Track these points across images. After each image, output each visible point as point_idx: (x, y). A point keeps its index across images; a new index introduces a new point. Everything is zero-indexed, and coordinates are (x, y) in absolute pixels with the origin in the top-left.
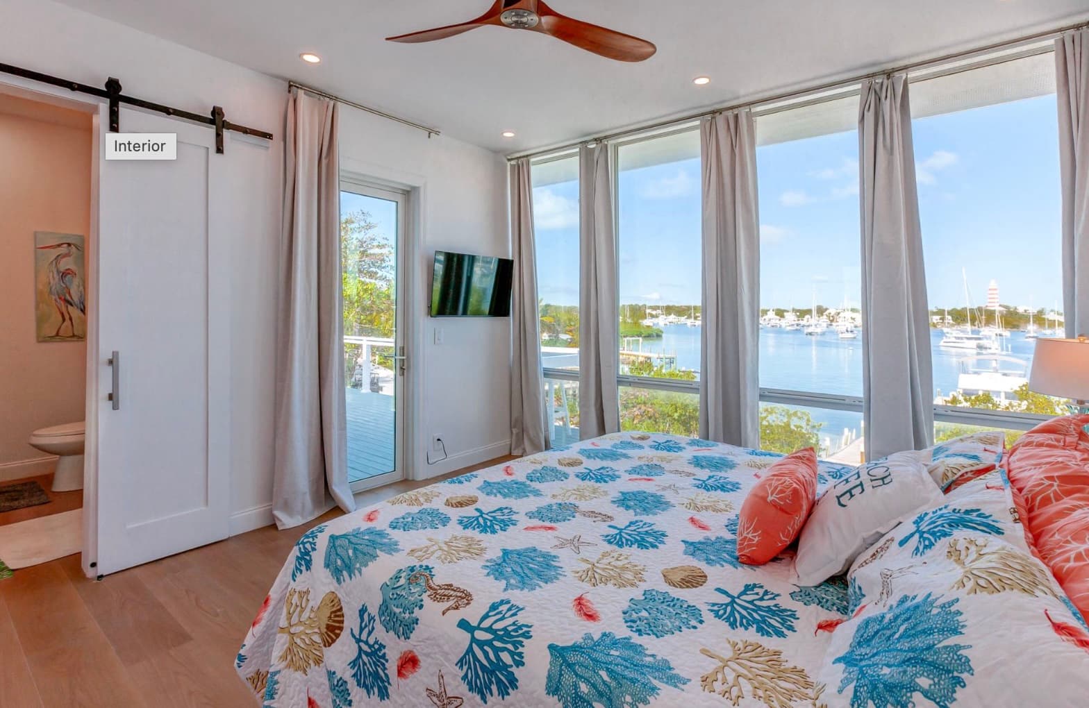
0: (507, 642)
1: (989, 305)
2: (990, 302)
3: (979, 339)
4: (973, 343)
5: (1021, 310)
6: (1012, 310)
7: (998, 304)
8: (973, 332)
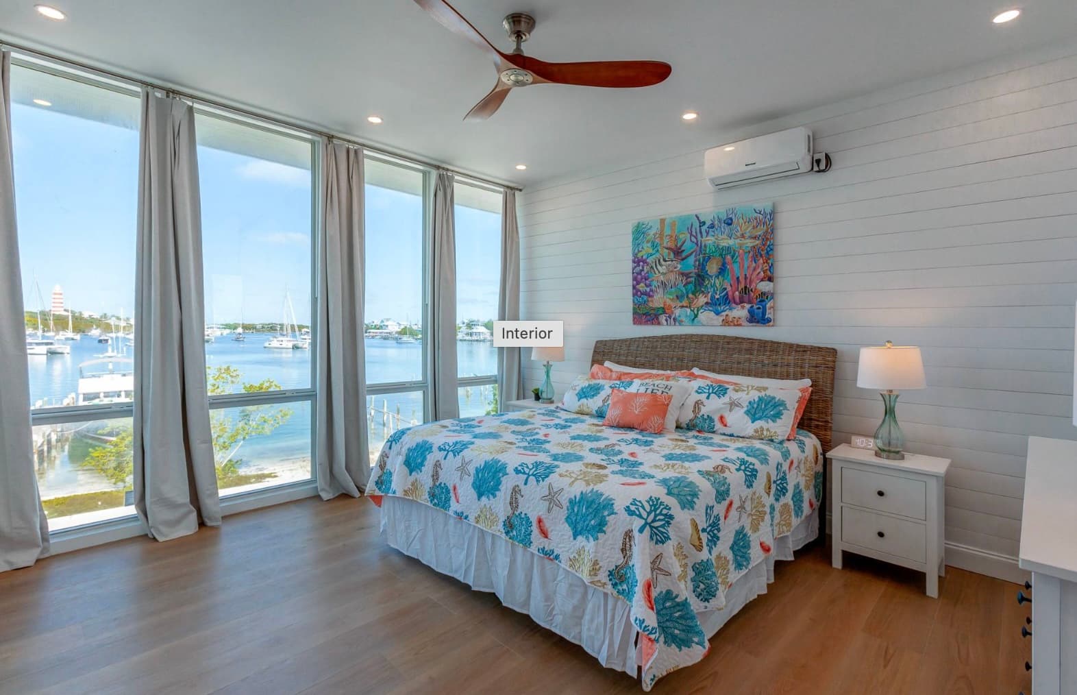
0: (659, 507)
1: (53, 309)
2: (54, 307)
3: (51, 344)
4: (44, 349)
5: (86, 315)
6: (76, 314)
7: (63, 309)
8: (43, 337)
